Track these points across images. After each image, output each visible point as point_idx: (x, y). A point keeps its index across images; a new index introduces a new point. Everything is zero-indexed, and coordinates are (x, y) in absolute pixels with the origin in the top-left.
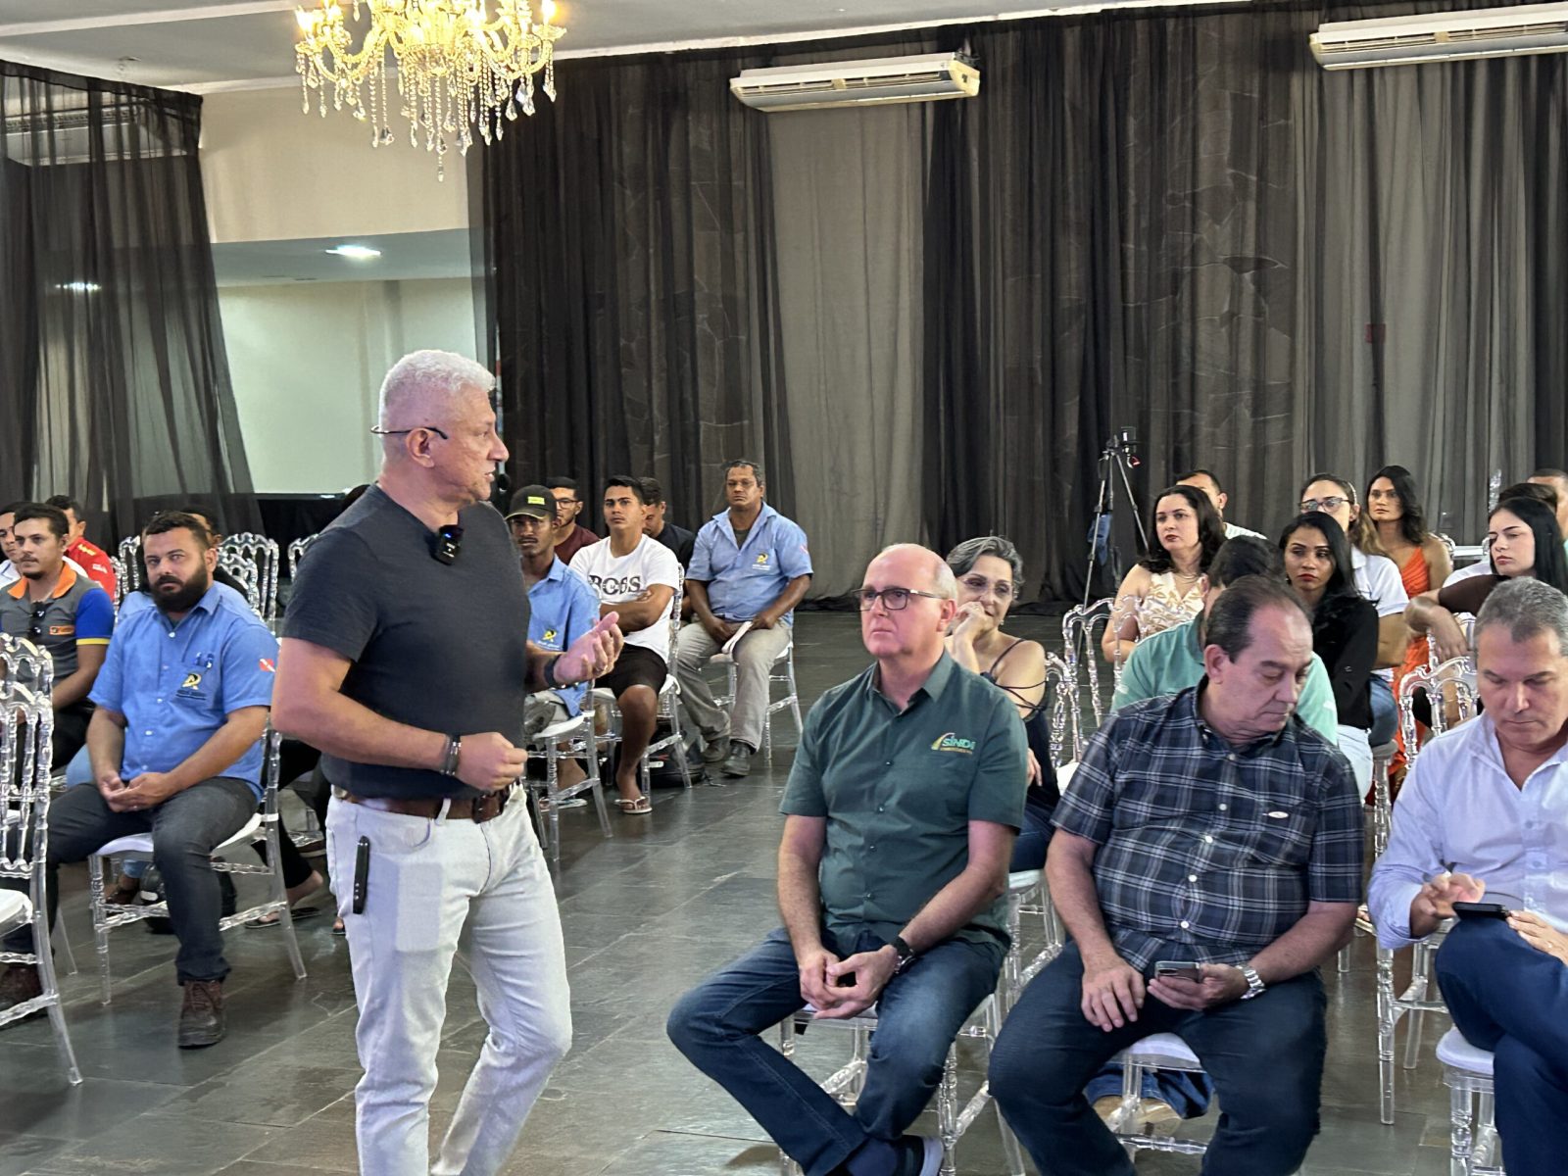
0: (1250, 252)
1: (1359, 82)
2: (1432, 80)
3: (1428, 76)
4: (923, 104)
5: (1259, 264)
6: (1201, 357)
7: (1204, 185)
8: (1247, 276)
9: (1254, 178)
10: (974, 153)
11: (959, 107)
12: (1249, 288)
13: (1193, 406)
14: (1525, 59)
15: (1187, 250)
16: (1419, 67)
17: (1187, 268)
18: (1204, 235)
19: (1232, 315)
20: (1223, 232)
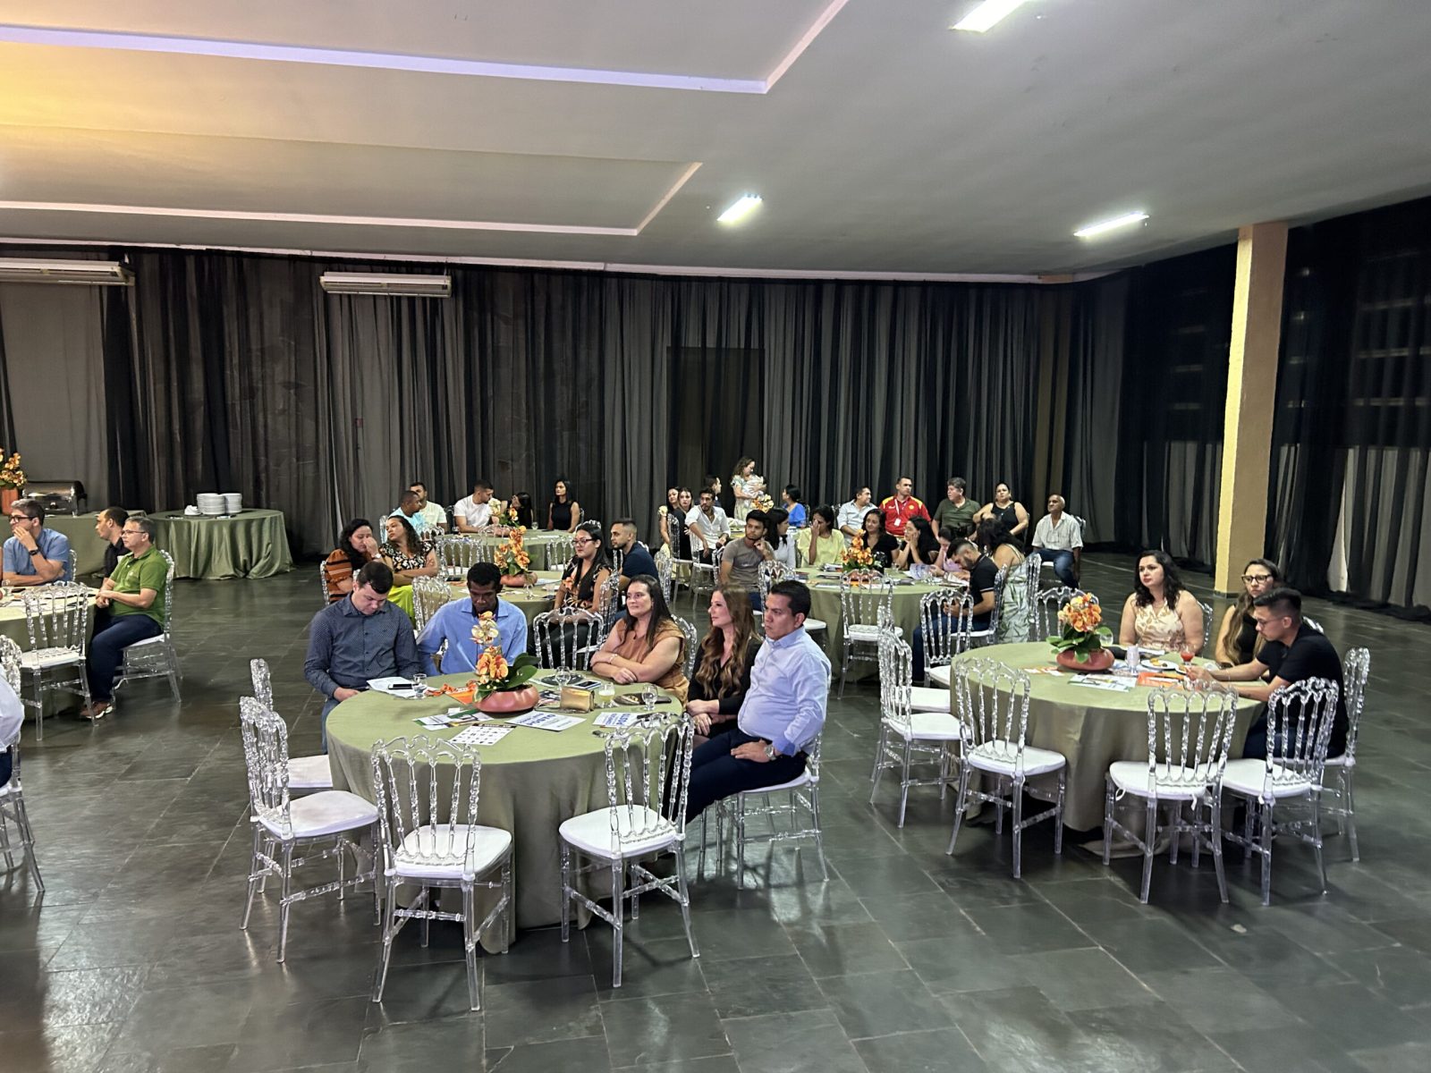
0: (293, 380)
1: (345, 301)
2: (380, 304)
3: (378, 301)
4: (100, 287)
5: (297, 386)
6: (270, 431)
7: (267, 344)
8: (292, 391)
9: (293, 343)
10: (133, 315)
11: (123, 291)
12: (293, 398)
13: (266, 456)
14: (424, 299)
15: (260, 376)
16: (374, 296)
17: (260, 385)
18: (268, 371)
19: (284, 411)
20: (279, 368)
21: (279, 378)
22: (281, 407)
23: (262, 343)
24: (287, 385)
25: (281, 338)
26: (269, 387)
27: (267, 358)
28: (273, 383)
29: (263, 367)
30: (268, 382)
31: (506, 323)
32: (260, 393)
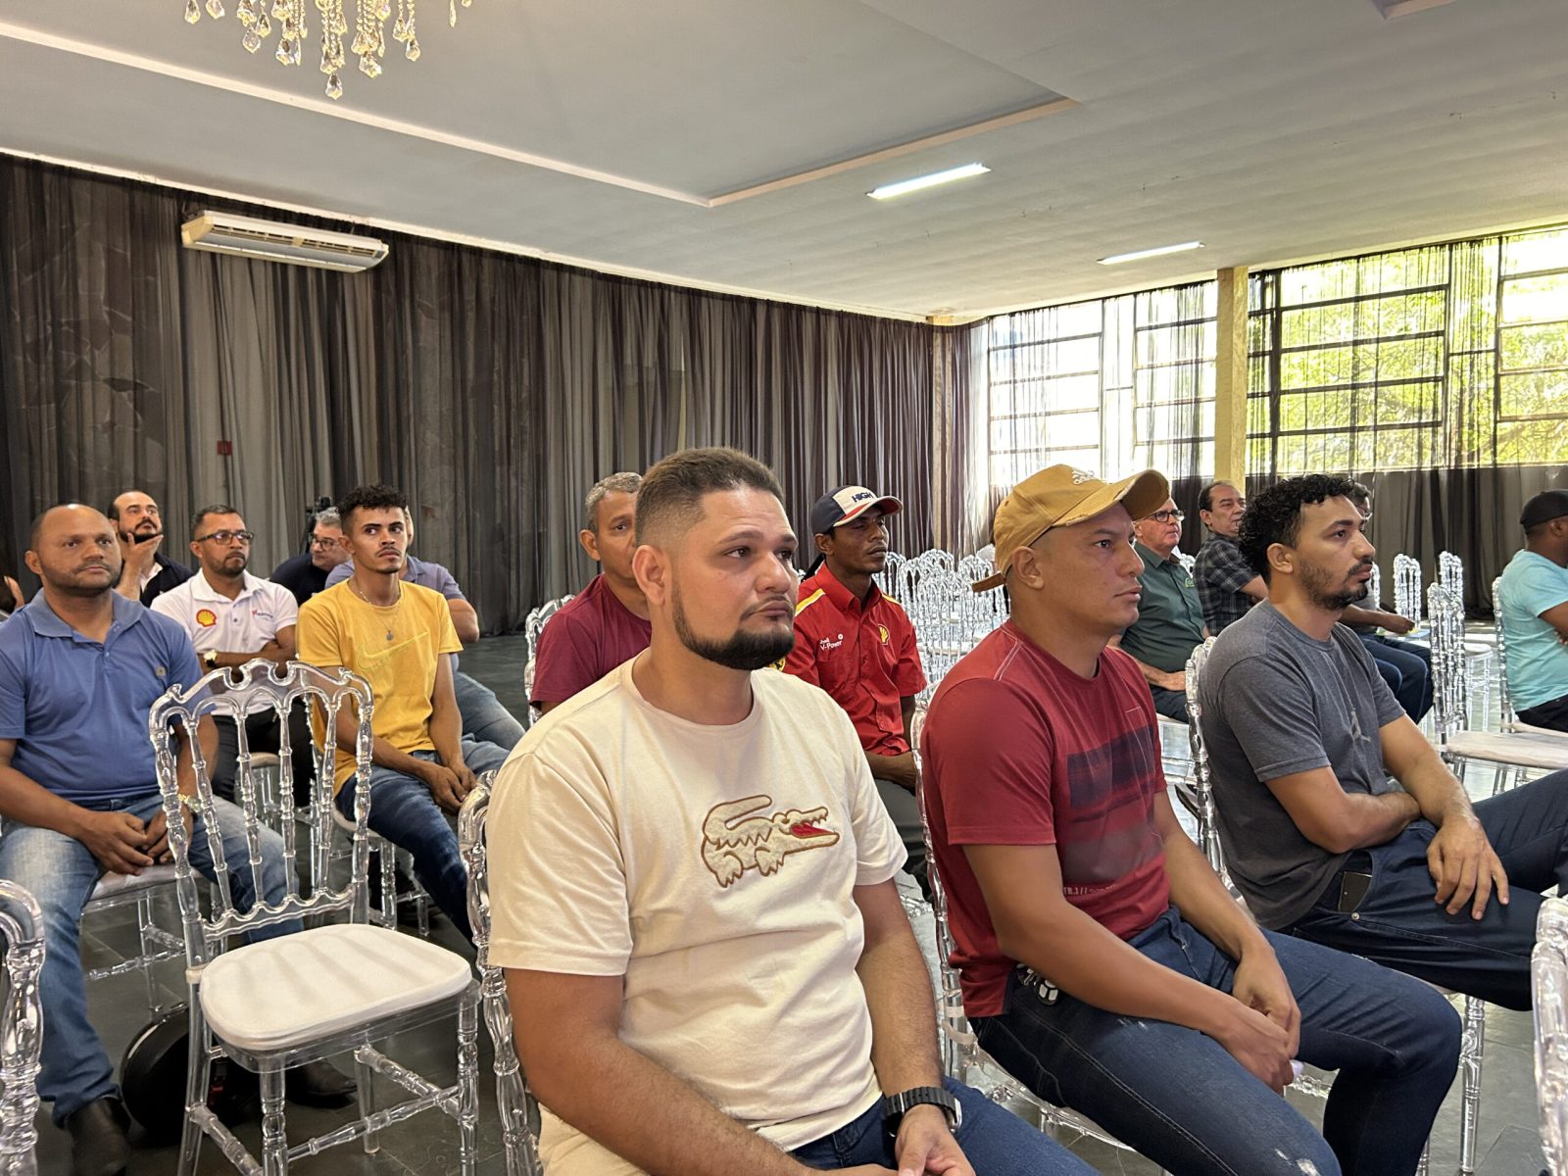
0: (128, 375)
5: (136, 386)
7: (84, 316)
8: (125, 395)
9: (130, 319)
12: (128, 405)
15: (73, 367)
17: (73, 381)
18: (86, 357)
19: (112, 424)
20: (102, 357)
21: (103, 372)
22: (108, 418)
23: (77, 313)
24: (115, 384)
25: (105, 308)
26: (87, 385)
27: (86, 339)
28: (94, 378)
29: (78, 352)
30: (87, 375)
31: (430, 315)
32: (74, 391)
